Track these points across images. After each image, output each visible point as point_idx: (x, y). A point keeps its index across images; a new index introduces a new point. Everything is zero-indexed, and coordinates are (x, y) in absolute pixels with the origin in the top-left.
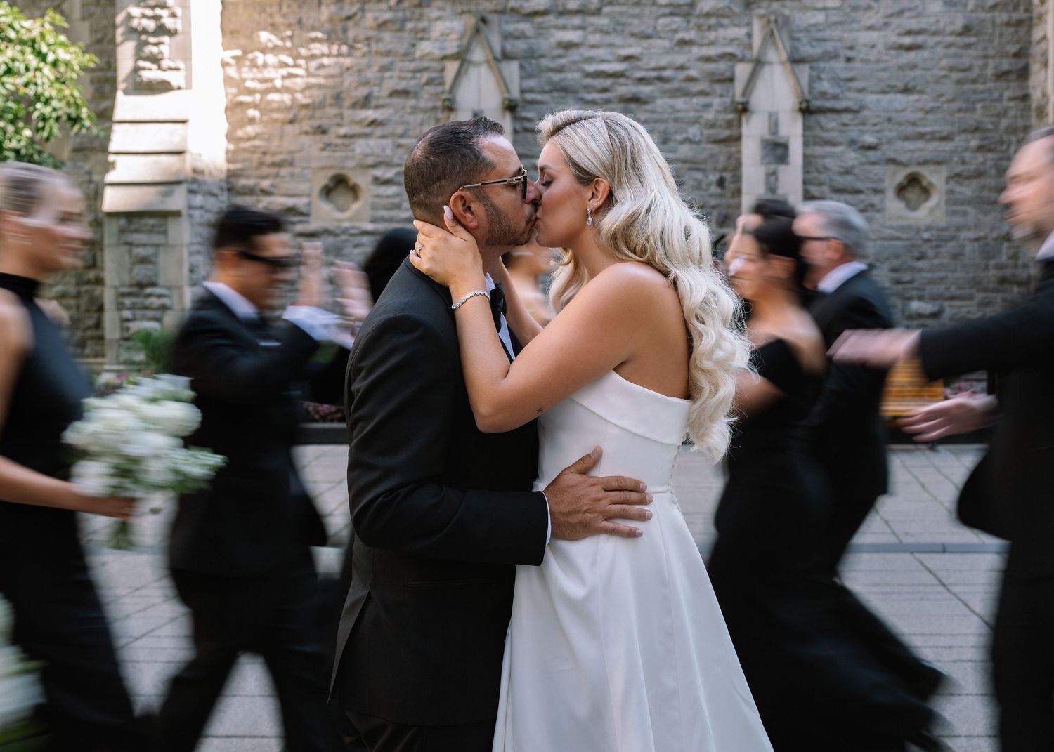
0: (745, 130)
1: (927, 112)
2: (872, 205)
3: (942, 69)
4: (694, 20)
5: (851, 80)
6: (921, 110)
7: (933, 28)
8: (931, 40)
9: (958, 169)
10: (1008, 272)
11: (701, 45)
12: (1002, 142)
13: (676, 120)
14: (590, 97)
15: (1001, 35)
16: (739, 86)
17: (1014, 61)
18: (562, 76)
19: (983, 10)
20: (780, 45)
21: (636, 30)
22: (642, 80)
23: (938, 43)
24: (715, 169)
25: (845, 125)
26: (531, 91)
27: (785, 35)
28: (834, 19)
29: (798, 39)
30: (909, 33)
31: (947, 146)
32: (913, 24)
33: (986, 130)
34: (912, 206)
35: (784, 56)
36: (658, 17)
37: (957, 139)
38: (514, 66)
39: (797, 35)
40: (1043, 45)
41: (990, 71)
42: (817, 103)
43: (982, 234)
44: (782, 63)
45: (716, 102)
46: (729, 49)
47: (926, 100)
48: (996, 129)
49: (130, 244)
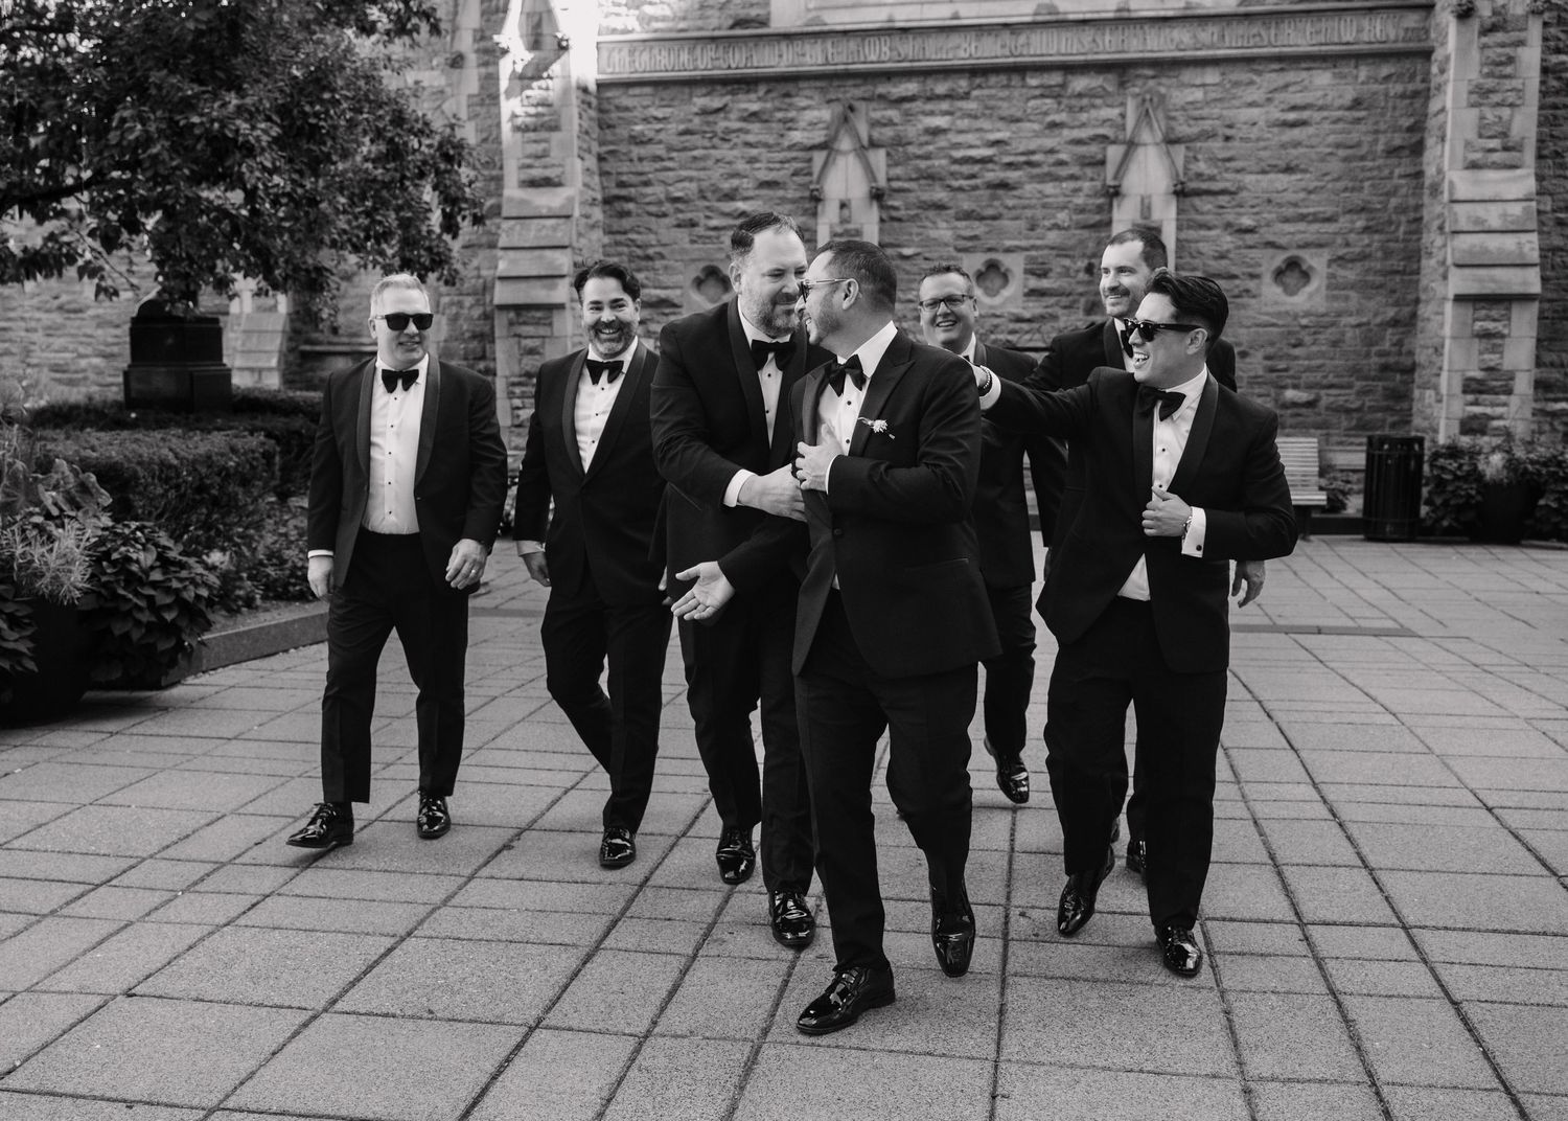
0: (1116, 215)
1: (1310, 192)
2: (1247, 291)
3: (1329, 146)
4: (1065, 101)
5: (1230, 159)
6: (1304, 190)
7: (1320, 102)
8: (1317, 116)
9: (1342, 252)
10: (1391, 360)
11: (1073, 128)
12: (1390, 222)
13: (1044, 206)
14: (955, 184)
15: (1394, 108)
16: (1110, 169)
17: (1407, 135)
18: (929, 163)
19: (1376, 81)
20: (1156, 125)
21: (1005, 113)
22: (1010, 166)
23: (1325, 118)
24: (1084, 255)
25: (1222, 207)
26: (898, 179)
27: (1161, 115)
28: (1214, 95)
29: (1174, 118)
30: (1294, 108)
31: (1331, 228)
32: (1299, 99)
33: (1371, 211)
34: (1290, 291)
35: (1159, 136)
36: (1028, 99)
37: (1342, 220)
38: (882, 153)
39: (1173, 114)
40: (1441, 117)
41: (1380, 147)
42: (1193, 185)
43: (1364, 320)
44: (1157, 144)
45: (1086, 185)
46: (1101, 131)
47: (1309, 181)
48: (1385, 208)
49: (519, 336)
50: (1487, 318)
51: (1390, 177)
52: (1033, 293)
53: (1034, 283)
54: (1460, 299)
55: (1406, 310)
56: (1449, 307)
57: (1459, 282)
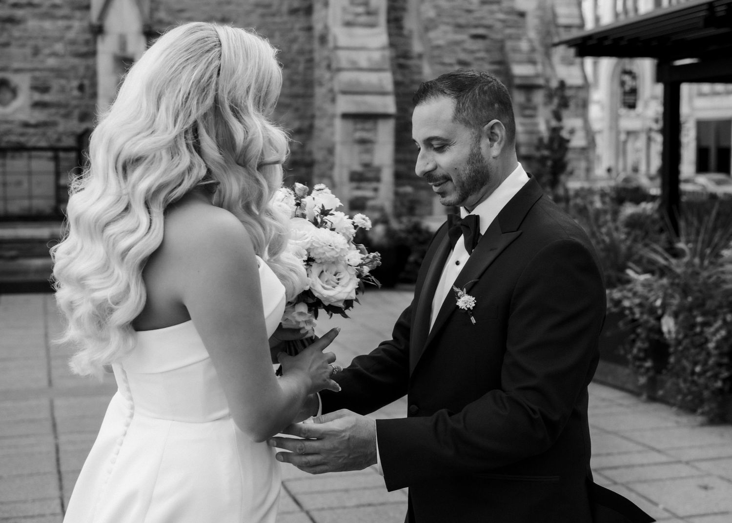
0: (100, 47)
3: (250, 5)
13: (44, 38)
16: (95, 12)
22: (15, 5)
24: (76, 77)
41: (285, 8)
45: (77, 24)
50: (363, 130)
51: (292, 29)
52: (37, 105)
53: (37, 97)
54: (346, 116)
55: (306, 123)
56: (338, 123)
57: (345, 104)
